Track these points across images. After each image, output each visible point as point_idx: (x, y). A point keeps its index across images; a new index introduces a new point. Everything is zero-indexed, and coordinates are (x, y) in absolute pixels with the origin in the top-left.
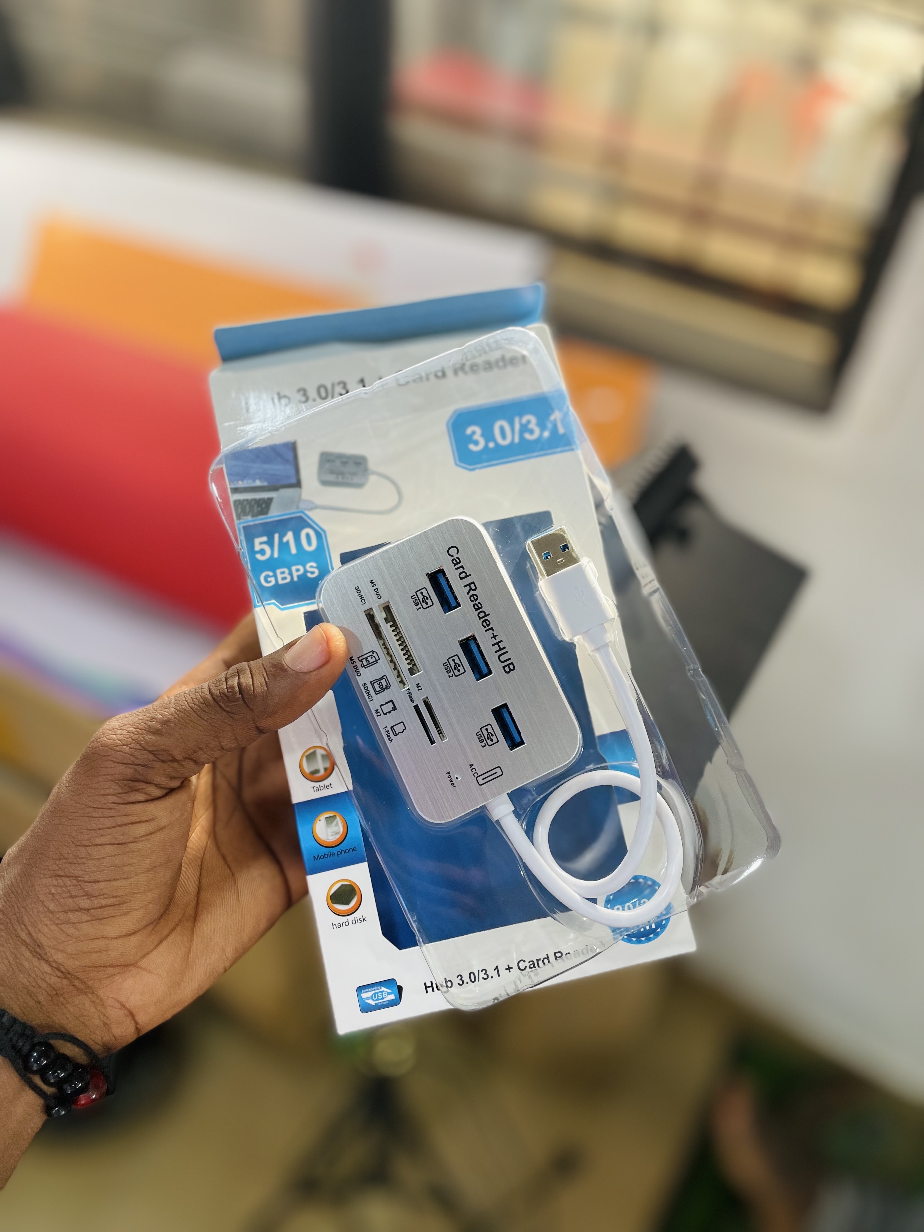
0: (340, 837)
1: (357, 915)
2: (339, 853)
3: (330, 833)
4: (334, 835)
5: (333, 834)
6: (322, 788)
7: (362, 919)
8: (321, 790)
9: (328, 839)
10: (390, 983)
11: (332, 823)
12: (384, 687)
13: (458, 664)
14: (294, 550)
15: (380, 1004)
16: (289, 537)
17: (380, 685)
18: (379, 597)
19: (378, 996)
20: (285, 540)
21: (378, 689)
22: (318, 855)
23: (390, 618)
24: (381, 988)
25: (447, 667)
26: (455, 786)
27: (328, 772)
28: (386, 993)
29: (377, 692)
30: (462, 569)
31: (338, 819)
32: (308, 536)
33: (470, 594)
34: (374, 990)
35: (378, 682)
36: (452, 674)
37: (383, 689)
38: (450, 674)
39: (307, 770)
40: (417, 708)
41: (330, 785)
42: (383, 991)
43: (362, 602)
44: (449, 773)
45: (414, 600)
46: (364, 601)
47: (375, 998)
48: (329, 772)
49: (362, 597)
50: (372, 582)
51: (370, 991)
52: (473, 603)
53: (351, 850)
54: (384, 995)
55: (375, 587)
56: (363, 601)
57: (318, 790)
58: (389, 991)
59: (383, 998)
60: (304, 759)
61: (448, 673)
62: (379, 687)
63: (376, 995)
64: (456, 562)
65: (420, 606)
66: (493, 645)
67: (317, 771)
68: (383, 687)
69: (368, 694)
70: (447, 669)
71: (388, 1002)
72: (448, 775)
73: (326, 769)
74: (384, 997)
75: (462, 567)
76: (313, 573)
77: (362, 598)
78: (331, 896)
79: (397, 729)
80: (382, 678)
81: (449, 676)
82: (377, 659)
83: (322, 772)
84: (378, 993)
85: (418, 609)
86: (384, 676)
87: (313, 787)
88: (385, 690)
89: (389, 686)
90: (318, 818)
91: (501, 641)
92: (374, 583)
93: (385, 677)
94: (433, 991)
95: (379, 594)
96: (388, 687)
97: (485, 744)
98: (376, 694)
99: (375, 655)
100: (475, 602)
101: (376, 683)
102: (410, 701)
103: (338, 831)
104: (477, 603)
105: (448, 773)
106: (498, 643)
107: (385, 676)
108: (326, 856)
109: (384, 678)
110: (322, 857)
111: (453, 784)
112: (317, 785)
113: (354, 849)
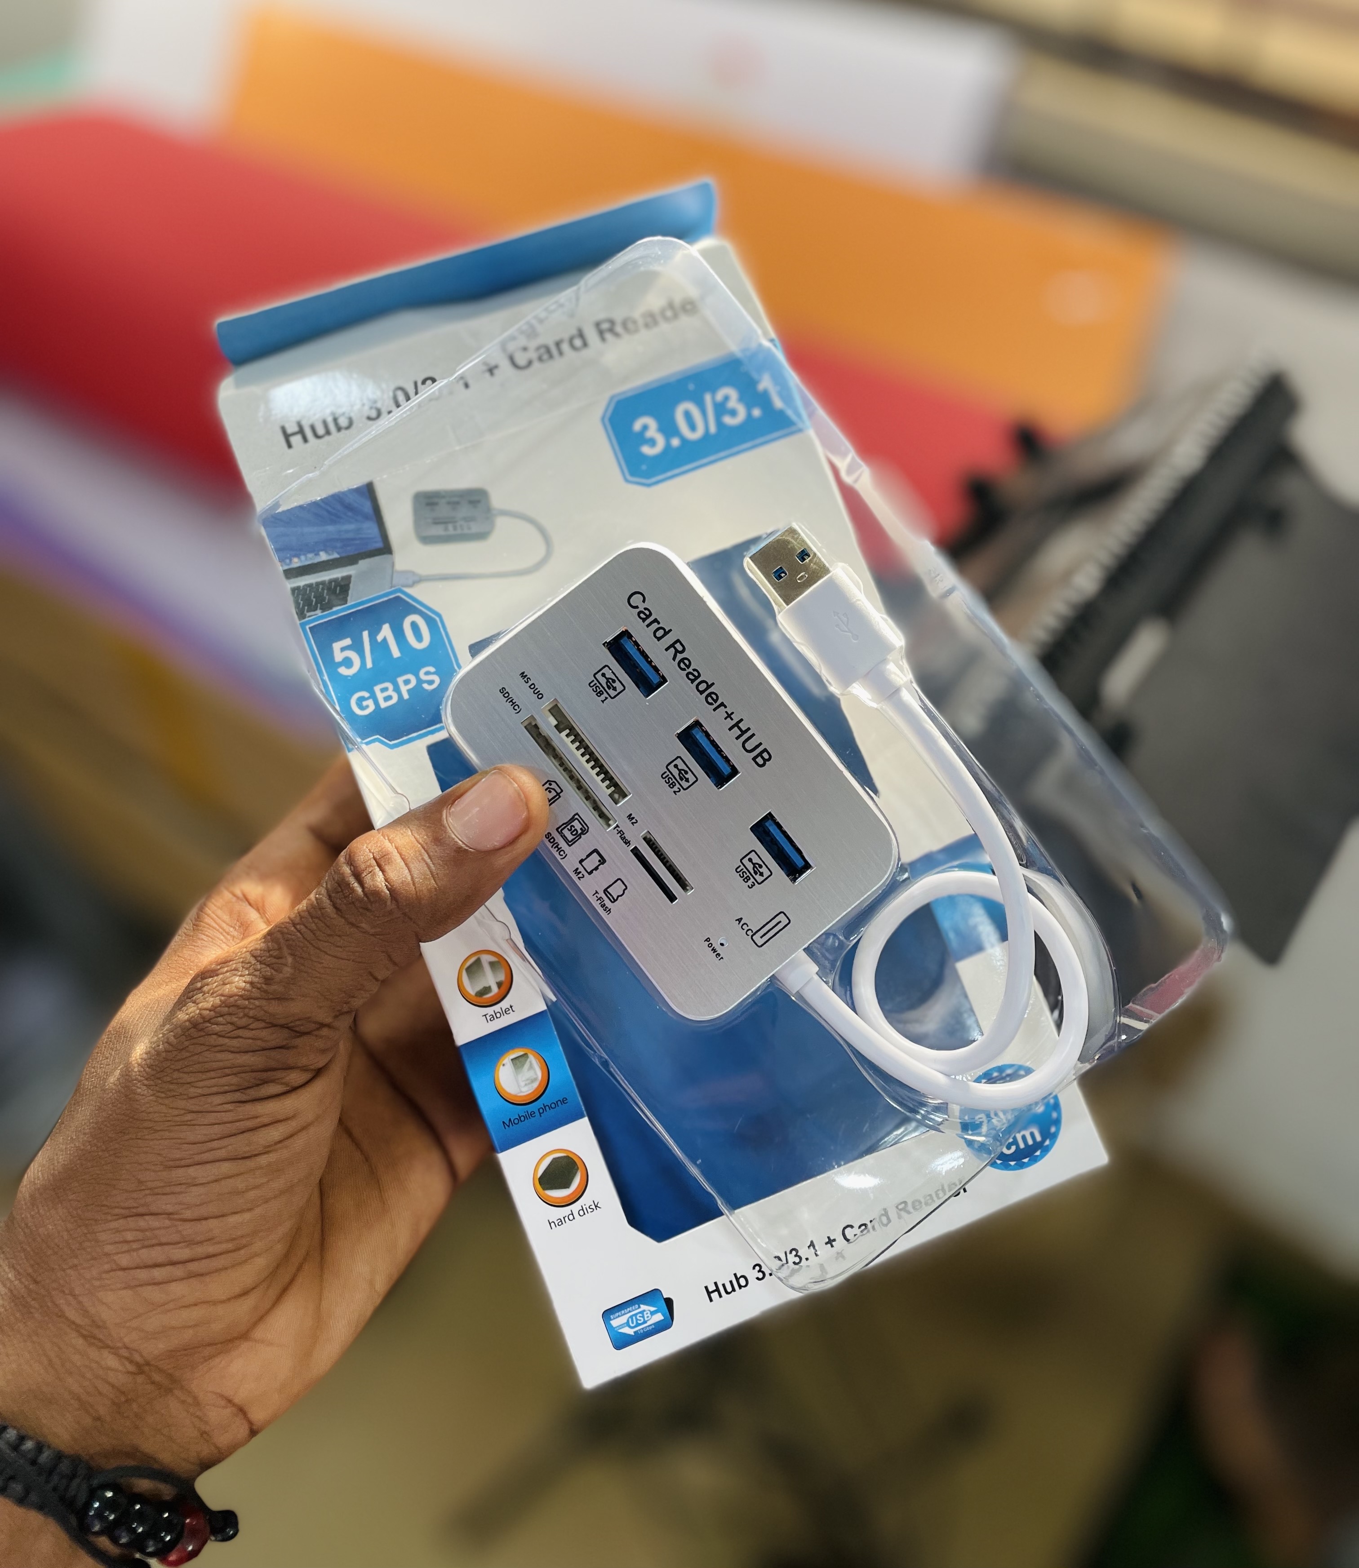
0: (538, 1087)
1: (585, 1201)
2: (541, 1111)
3: (523, 1081)
4: (529, 1084)
5: (527, 1082)
6: (498, 1015)
7: (593, 1207)
8: (497, 1018)
9: (521, 1092)
10: (652, 1296)
11: (523, 1065)
12: (580, 832)
13: (683, 770)
14: (396, 653)
15: (642, 1331)
16: (386, 632)
17: (572, 831)
18: (540, 696)
19: (637, 1320)
20: (380, 638)
21: (570, 837)
22: (510, 1120)
23: (564, 724)
24: (639, 1307)
25: (668, 779)
26: (722, 958)
27: (504, 988)
28: (649, 1312)
29: (570, 842)
30: (656, 624)
31: (532, 1058)
32: (414, 626)
33: (677, 660)
34: (630, 1312)
35: (569, 827)
36: (678, 788)
37: (578, 836)
38: (676, 789)
39: (472, 991)
40: (636, 852)
41: (510, 1009)
42: (644, 1311)
43: (516, 710)
44: (708, 940)
45: (594, 687)
46: (519, 708)
47: (633, 1323)
48: (506, 987)
49: (514, 701)
50: (523, 675)
51: (624, 1314)
52: (686, 672)
53: (559, 1102)
54: (646, 1316)
55: (530, 683)
56: (516, 707)
57: (493, 1018)
58: (653, 1309)
59: (645, 1322)
60: (464, 974)
61: (672, 788)
62: (571, 833)
63: (634, 1318)
64: (645, 615)
65: (605, 695)
66: (730, 729)
67: (487, 990)
68: (577, 832)
69: (557, 849)
70: (669, 782)
71: (653, 1326)
72: (707, 943)
73: (499, 985)
74: (646, 1319)
75: (656, 621)
76: (431, 682)
77: (513, 703)
78: (540, 1179)
79: (615, 891)
80: (573, 819)
81: (675, 792)
82: (559, 791)
83: (495, 989)
84: (636, 1315)
85: (603, 701)
86: (575, 815)
87: (485, 1015)
88: (582, 836)
89: (586, 828)
90: (501, 1061)
91: (741, 720)
92: (526, 676)
93: (577, 817)
94: (720, 1296)
95: (539, 691)
96: (585, 831)
97: (753, 882)
98: (570, 846)
99: (554, 786)
100: (688, 671)
101: (566, 829)
102: (624, 844)
103: (535, 1077)
104: (692, 671)
105: (706, 940)
106: (737, 725)
107: (577, 814)
108: (522, 1118)
109: (577, 819)
110: (516, 1121)
111: (719, 955)
112: (490, 1011)
113: (564, 1101)
